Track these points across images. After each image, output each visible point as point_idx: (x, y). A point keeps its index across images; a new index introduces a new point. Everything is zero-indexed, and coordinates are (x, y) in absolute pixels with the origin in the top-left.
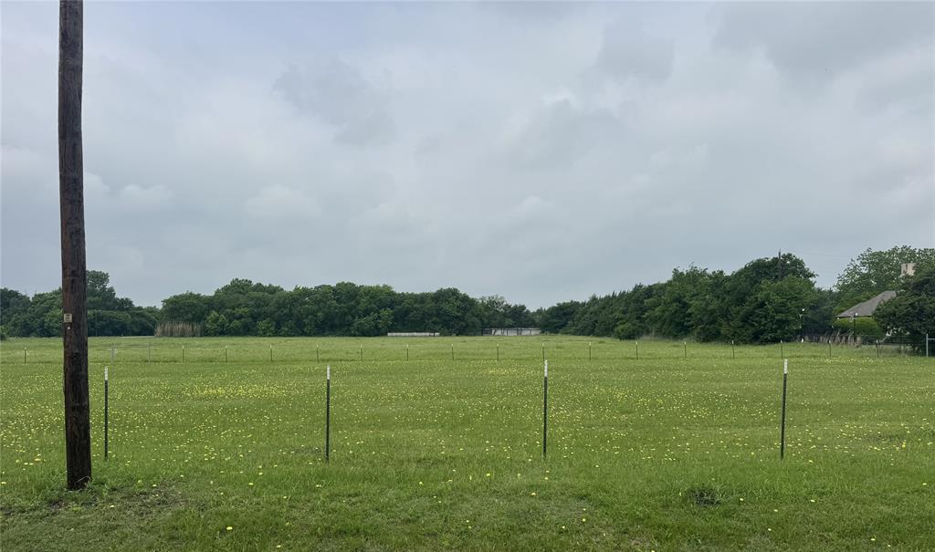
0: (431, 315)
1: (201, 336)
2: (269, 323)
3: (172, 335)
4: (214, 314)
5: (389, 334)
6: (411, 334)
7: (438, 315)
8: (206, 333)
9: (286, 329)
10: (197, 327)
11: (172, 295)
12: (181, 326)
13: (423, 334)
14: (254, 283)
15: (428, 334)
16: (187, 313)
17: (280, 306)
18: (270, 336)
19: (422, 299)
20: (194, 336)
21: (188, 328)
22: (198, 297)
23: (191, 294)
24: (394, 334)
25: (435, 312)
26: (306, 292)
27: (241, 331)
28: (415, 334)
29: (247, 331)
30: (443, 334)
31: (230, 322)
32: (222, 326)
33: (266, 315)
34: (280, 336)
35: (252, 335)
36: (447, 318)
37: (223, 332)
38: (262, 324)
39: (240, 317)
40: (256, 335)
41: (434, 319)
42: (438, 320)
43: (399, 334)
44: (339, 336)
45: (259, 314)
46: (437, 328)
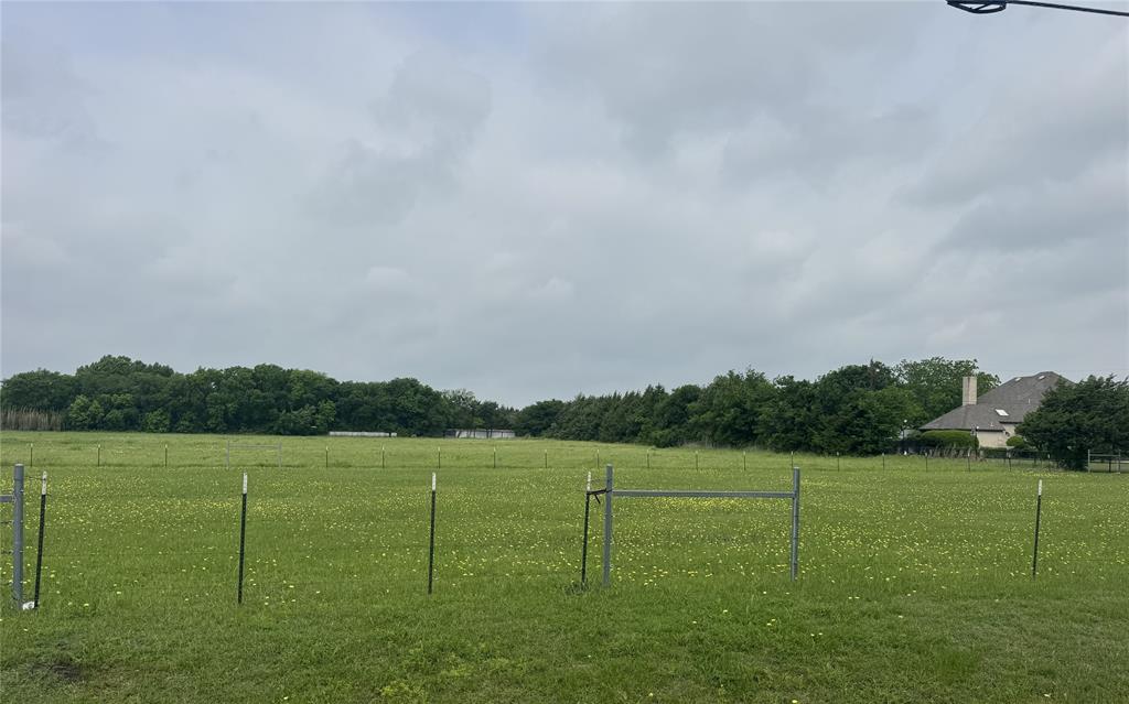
0: (384, 411)
1: (62, 430)
2: (162, 414)
3: (17, 426)
4: (81, 400)
5: (332, 433)
6: (359, 434)
7: (393, 410)
8: (68, 426)
9: (187, 423)
10: (57, 418)
11: (17, 373)
12: (31, 415)
13: (377, 434)
14: (133, 361)
15: (382, 434)
16: (41, 397)
17: (177, 393)
18: (163, 432)
19: (372, 390)
20: (51, 430)
21: (43, 418)
22: (55, 376)
23: (45, 372)
24: (338, 433)
25: (389, 406)
26: (213, 375)
27: (123, 424)
28: (366, 434)
29: (131, 424)
30: (401, 435)
31: (107, 411)
32: (94, 417)
33: (157, 405)
34: (179, 432)
35: (135, 430)
36: (405, 415)
37: (96, 425)
38: (152, 417)
39: (119, 407)
40: (143, 430)
41: (390, 415)
42: (394, 417)
43: (343, 433)
44: (259, 434)
45: (148, 402)
46: (393, 426)
